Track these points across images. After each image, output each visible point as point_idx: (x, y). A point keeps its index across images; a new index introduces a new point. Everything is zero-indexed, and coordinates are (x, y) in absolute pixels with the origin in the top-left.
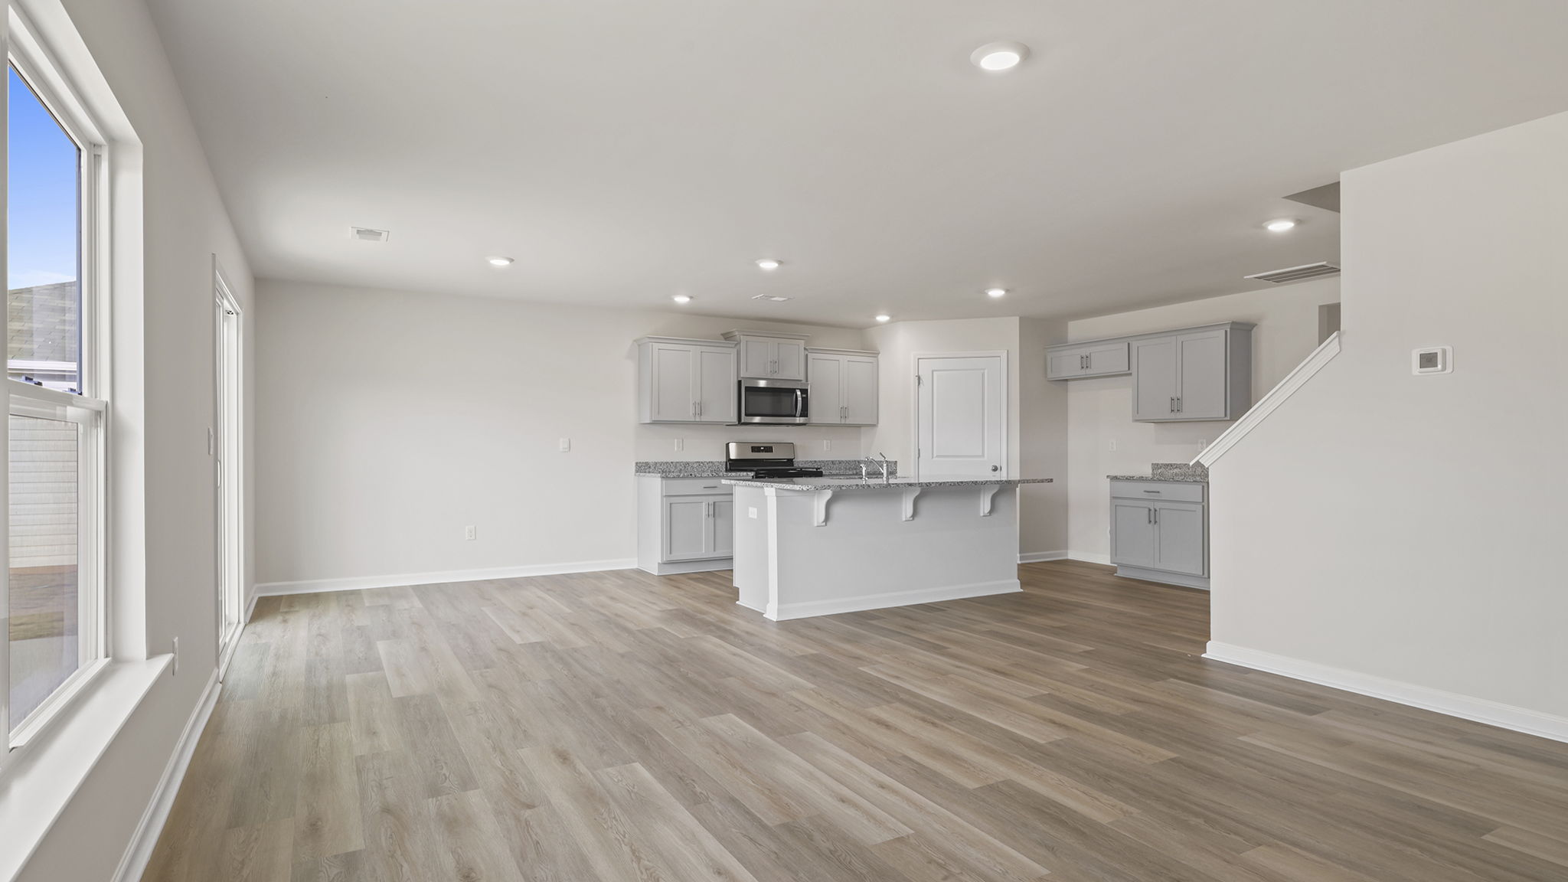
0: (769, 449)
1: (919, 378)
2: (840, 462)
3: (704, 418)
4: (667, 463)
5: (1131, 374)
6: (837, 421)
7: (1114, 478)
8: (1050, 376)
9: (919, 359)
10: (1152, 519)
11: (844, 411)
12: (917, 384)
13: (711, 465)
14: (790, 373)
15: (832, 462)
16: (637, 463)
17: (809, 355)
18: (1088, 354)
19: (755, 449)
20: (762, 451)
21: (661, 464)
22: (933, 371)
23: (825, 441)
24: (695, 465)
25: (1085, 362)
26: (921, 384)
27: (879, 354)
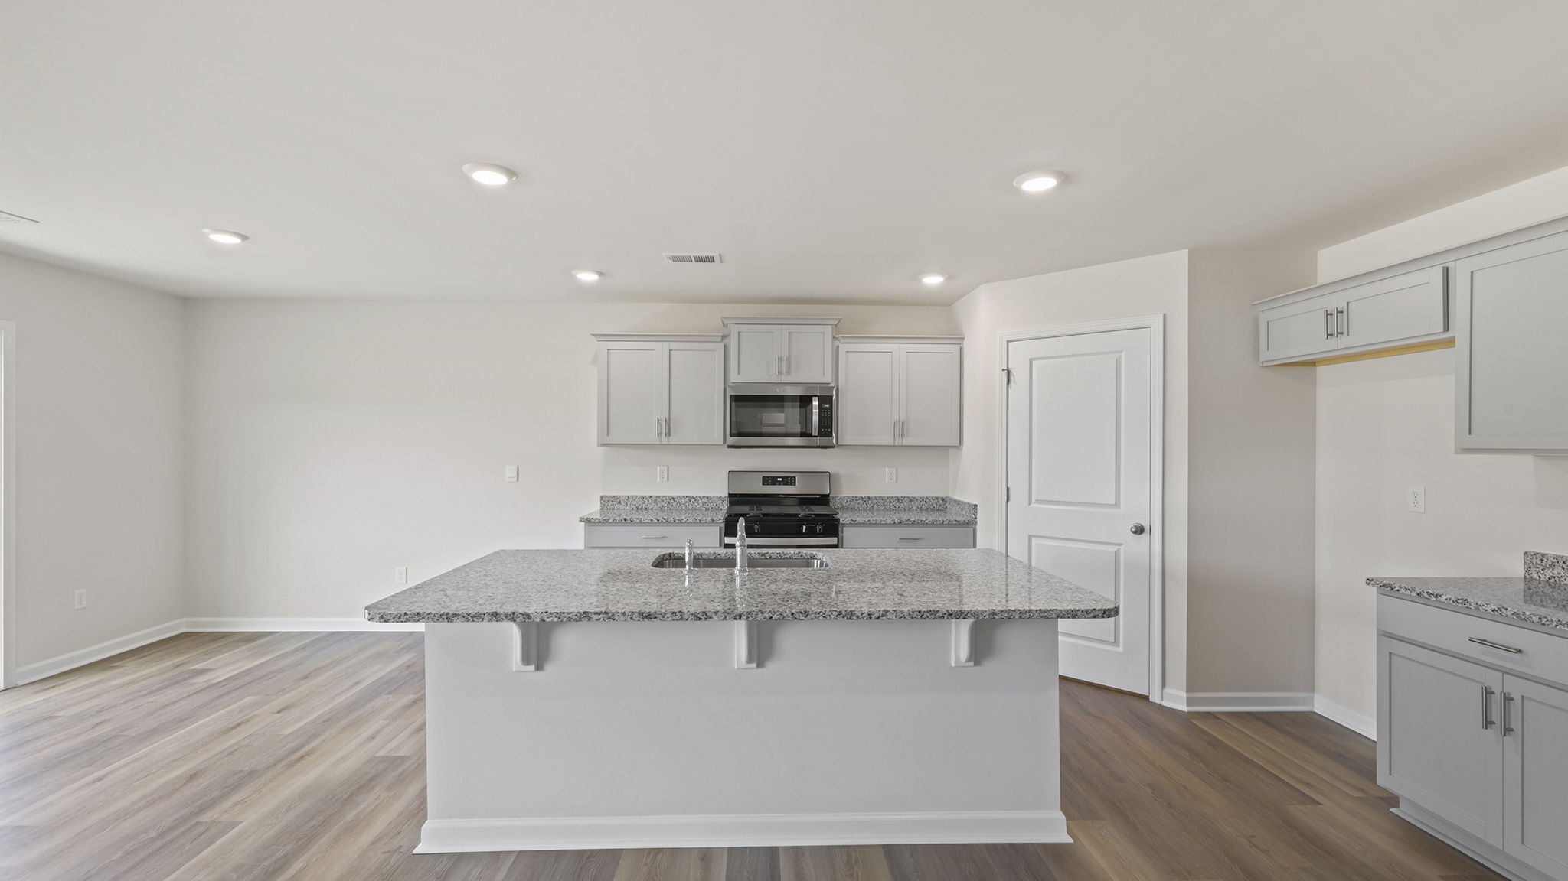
0: (789, 481)
1: (1009, 372)
2: (911, 500)
3: (673, 440)
4: (643, 497)
5: (1450, 342)
6: (888, 440)
7: (1387, 587)
8: (1265, 356)
9: (1008, 342)
10: (1496, 716)
11: (900, 428)
12: (1006, 383)
13: (706, 500)
14: (811, 373)
15: (898, 499)
16: (602, 497)
17: (841, 346)
18: (1342, 306)
19: (767, 481)
20: (780, 483)
21: (635, 498)
22: (1031, 361)
23: (887, 469)
24: (683, 501)
25: (1336, 322)
26: (1012, 383)
27: (964, 338)
